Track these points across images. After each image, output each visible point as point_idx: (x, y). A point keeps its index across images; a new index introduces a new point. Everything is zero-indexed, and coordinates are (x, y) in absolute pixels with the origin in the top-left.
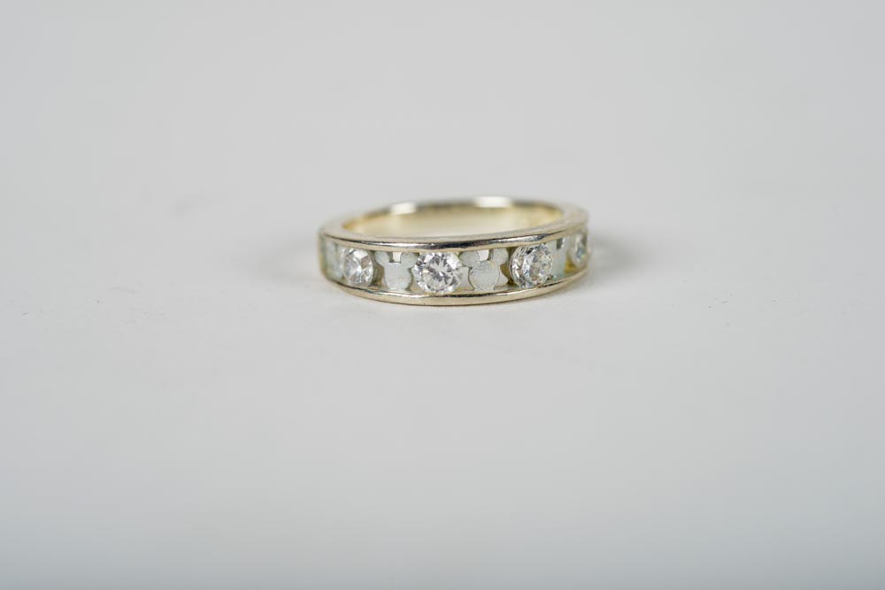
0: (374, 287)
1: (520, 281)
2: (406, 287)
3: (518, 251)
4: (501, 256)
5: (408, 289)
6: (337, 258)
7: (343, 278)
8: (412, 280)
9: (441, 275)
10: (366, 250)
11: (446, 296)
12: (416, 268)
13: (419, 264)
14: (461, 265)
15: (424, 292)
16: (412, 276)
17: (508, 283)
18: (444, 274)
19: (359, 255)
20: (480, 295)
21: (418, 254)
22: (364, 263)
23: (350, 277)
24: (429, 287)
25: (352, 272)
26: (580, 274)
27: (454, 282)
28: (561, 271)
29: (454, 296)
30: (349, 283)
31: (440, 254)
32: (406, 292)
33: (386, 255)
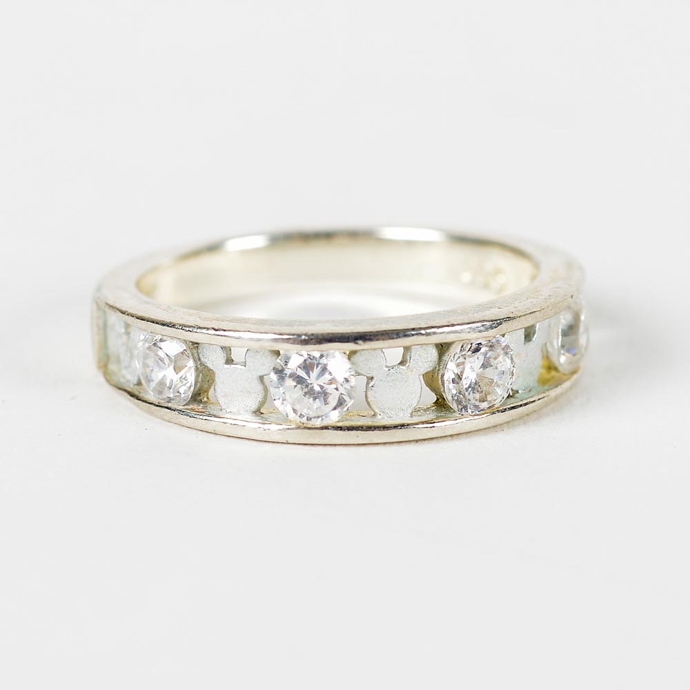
0: (195, 406)
1: (459, 402)
2: (254, 406)
3: (455, 349)
4: (425, 358)
5: (258, 412)
6: (130, 350)
7: (139, 383)
8: (265, 397)
9: (317, 388)
10: (185, 341)
11: (326, 428)
12: (274, 377)
13: (280, 372)
14: (353, 373)
15: (286, 418)
16: (266, 390)
17: (436, 403)
18: (321, 387)
19: (172, 348)
20: (385, 428)
21: (278, 353)
22: (179, 364)
23: (153, 385)
24: (295, 411)
25: (158, 375)
26: (566, 385)
27: (341, 403)
28: (532, 381)
29: (340, 428)
30: (151, 397)
31: (317, 355)
32: (255, 419)
33: (219, 351)
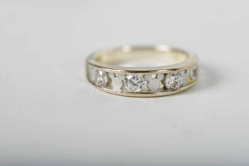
0: (107, 87)
2: (121, 87)
3: (168, 75)
4: (161, 77)
8: (123, 85)
9: (136, 84)
11: (137, 93)
12: (125, 81)
15: (128, 91)
17: (164, 87)
20: (151, 93)
22: (104, 77)
23: (97, 82)
24: (130, 89)
26: (194, 83)
27: (141, 87)
28: (186, 82)
29: (141, 93)
31: (136, 75)
